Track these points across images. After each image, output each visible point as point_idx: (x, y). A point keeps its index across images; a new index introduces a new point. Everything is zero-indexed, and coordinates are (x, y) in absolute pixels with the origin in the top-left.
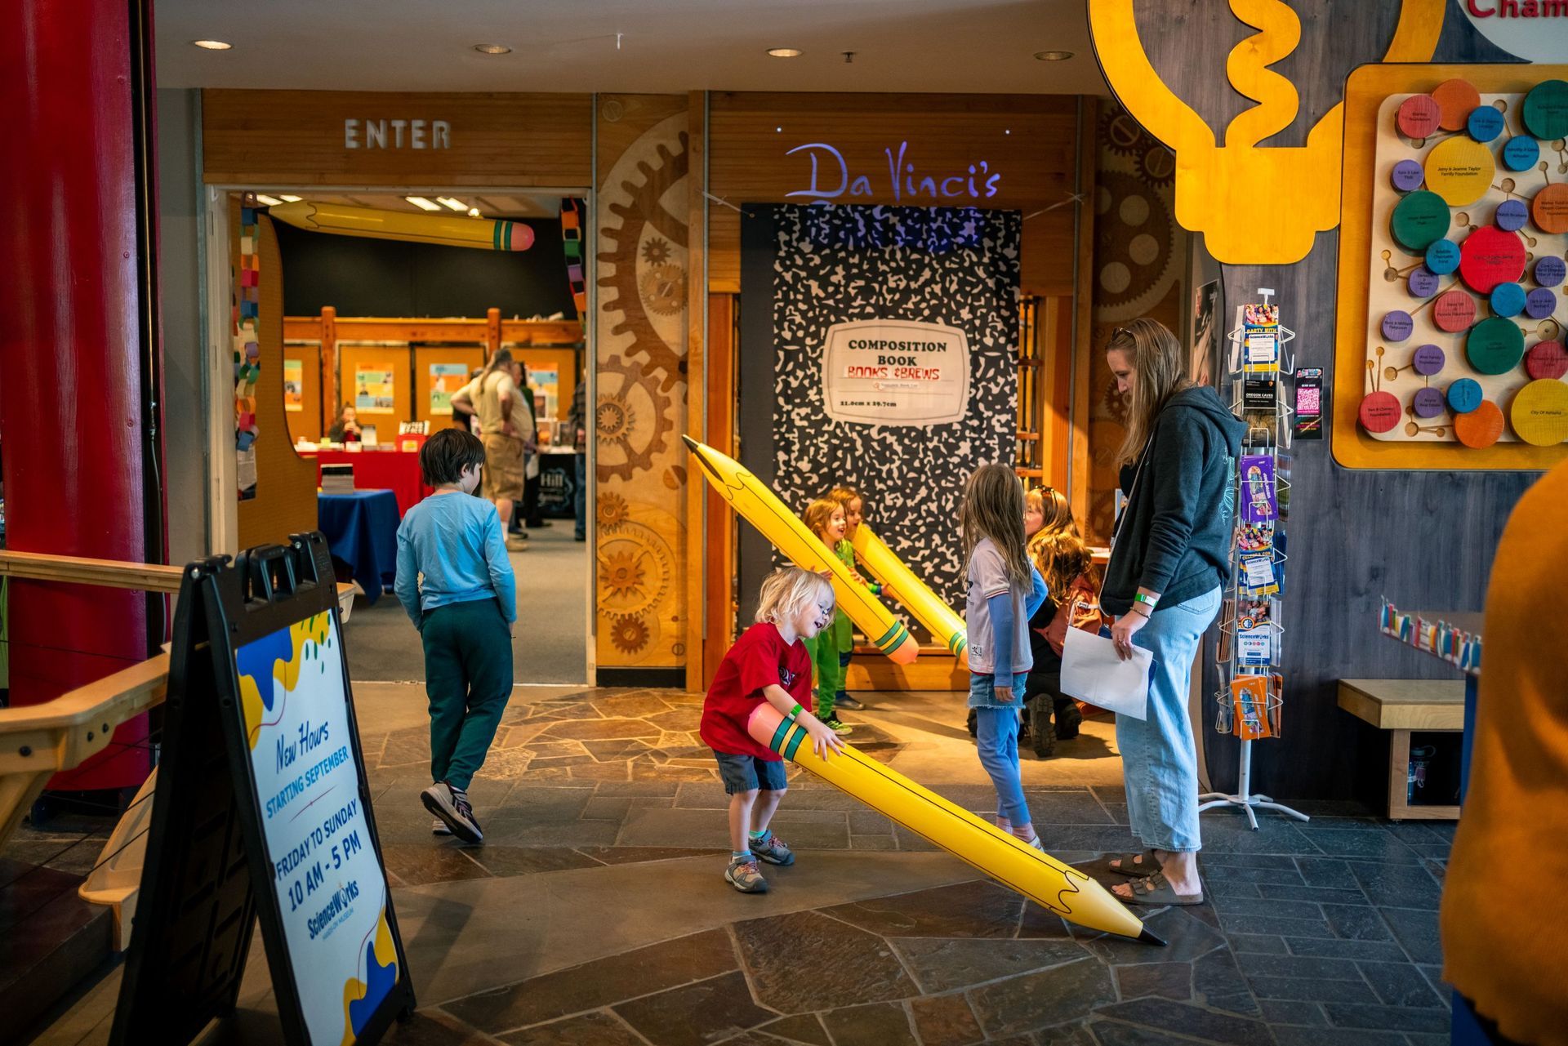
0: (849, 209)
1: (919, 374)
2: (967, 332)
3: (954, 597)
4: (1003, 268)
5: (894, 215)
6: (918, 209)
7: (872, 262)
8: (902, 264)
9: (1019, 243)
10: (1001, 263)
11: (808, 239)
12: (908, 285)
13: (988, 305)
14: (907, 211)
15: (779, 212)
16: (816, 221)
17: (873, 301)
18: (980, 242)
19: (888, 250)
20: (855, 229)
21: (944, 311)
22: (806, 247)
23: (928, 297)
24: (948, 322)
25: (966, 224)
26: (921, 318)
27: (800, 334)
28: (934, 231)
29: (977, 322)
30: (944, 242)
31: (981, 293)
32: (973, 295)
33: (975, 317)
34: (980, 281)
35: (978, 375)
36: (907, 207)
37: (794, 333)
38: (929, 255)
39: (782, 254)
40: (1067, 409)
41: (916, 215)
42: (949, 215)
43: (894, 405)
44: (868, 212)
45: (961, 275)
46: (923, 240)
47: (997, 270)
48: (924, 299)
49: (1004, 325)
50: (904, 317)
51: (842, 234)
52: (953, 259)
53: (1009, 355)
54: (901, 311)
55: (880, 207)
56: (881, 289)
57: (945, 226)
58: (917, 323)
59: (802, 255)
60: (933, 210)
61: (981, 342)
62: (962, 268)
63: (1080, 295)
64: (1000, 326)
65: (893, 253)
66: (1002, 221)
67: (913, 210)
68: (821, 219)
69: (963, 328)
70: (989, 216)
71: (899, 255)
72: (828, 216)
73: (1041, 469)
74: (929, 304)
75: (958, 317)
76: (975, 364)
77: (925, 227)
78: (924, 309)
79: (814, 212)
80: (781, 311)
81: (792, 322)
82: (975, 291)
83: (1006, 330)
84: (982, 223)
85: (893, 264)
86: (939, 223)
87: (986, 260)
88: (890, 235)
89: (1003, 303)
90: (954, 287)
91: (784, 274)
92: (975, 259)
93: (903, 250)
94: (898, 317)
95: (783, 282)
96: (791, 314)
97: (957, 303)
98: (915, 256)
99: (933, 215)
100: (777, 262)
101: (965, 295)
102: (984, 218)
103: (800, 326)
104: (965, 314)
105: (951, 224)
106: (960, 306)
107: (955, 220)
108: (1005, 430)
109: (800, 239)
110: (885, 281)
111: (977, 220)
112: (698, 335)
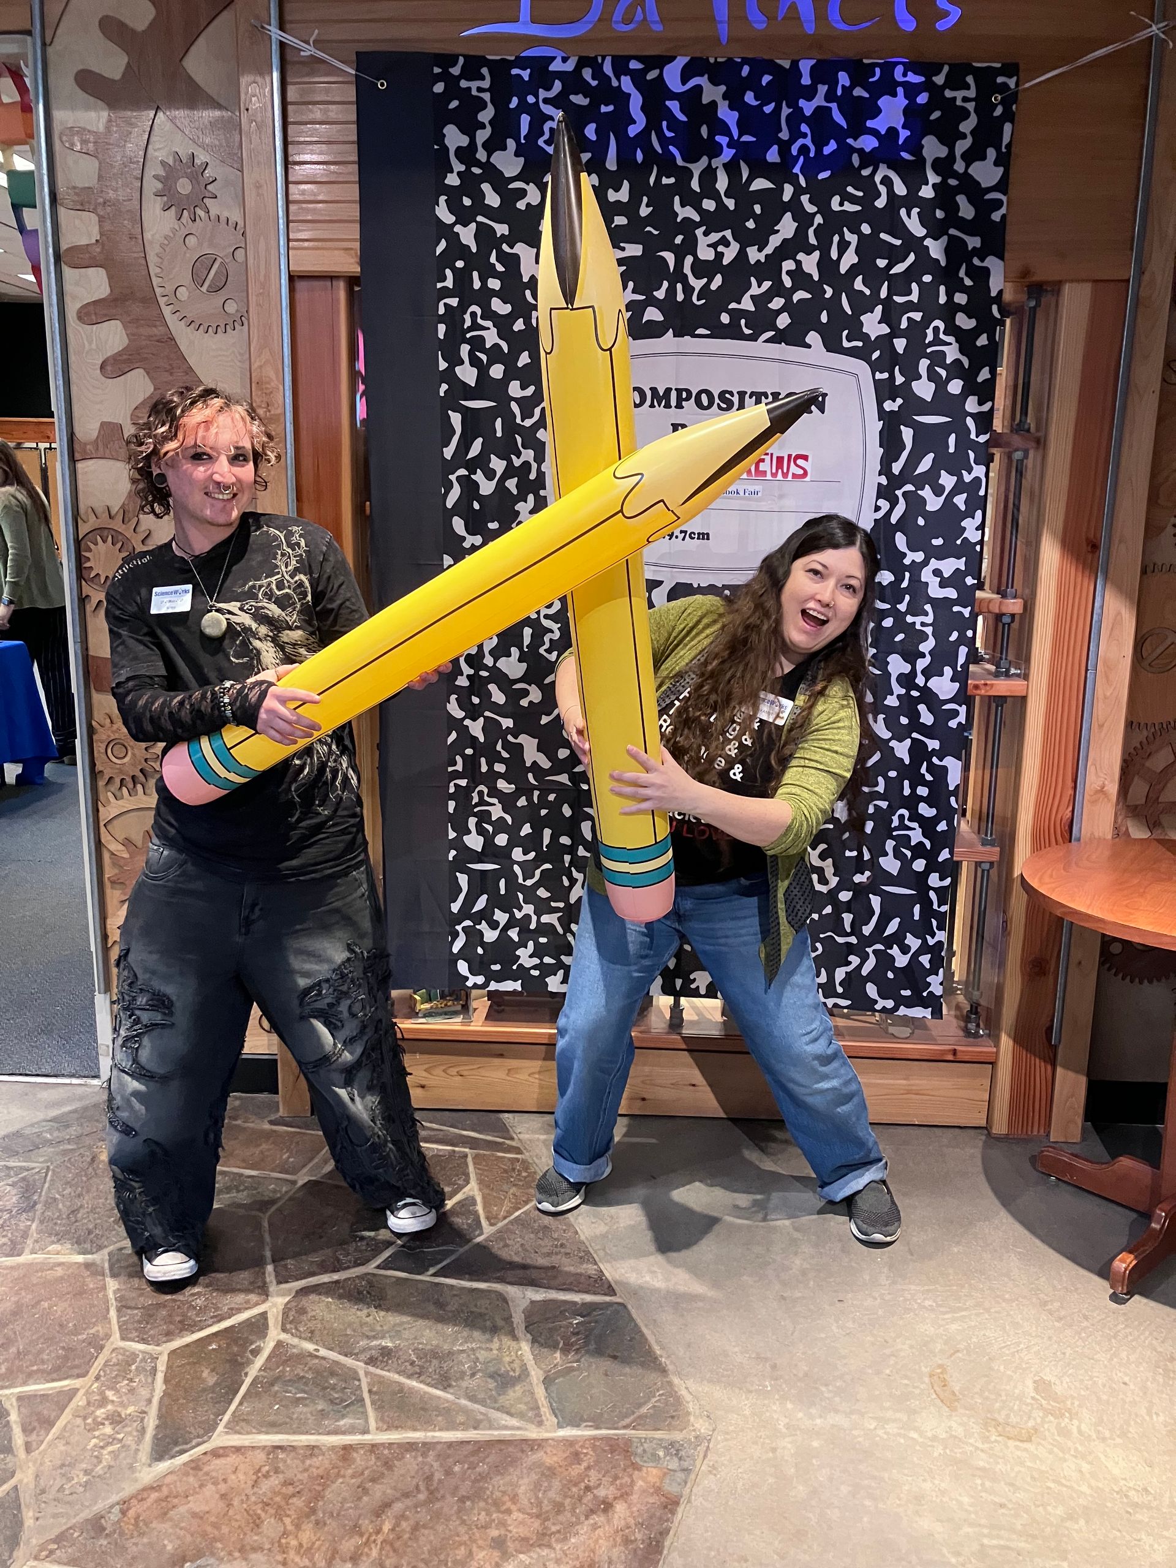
0: (608, 68)
1: (762, 467)
2: (875, 367)
3: (821, 941)
4: (967, 211)
5: (714, 82)
6: (770, 66)
7: (661, 199)
8: (730, 204)
9: (1009, 146)
10: (961, 199)
11: (511, 144)
12: (742, 255)
13: (927, 303)
14: (745, 71)
15: (445, 77)
16: (531, 99)
17: (660, 294)
18: (915, 147)
19: (697, 169)
20: (623, 118)
21: (824, 318)
22: (508, 163)
23: (788, 282)
24: (832, 345)
25: (884, 102)
26: (769, 334)
27: (497, 371)
28: (807, 120)
29: (900, 344)
30: (831, 147)
31: (911, 274)
32: (892, 279)
33: (895, 332)
34: (913, 244)
35: (896, 468)
36: (746, 61)
37: (483, 371)
38: (794, 181)
39: (453, 180)
40: (1094, 547)
41: (766, 79)
42: (844, 79)
43: (704, 536)
44: (652, 75)
45: (866, 229)
46: (780, 142)
47: (953, 218)
48: (778, 289)
49: (962, 351)
50: (732, 332)
51: (590, 131)
52: (850, 189)
53: (970, 422)
54: (725, 318)
55: (681, 61)
56: (679, 263)
57: (834, 106)
58: (761, 347)
59: (499, 182)
60: (805, 66)
61: (905, 391)
62: (869, 213)
63: (1146, 277)
64: (952, 353)
65: (709, 176)
66: (972, 93)
67: (760, 66)
68: (543, 94)
69: (867, 360)
70: (939, 80)
71: (722, 183)
72: (558, 86)
73: (1026, 677)
74: (788, 300)
75: (857, 332)
76: (890, 443)
77: (786, 111)
78: (778, 312)
79: (526, 74)
80: (453, 317)
81: (478, 344)
82: (899, 268)
83: (966, 362)
84: (922, 98)
85: (709, 205)
86: (819, 100)
87: (927, 192)
88: (704, 131)
89: (961, 298)
90: (850, 259)
91: (458, 228)
92: (900, 189)
93: (731, 168)
94: (719, 332)
95: (457, 248)
96: (475, 326)
97: (856, 298)
98: (760, 184)
99: (806, 81)
100: (443, 199)
101: (874, 278)
102: (928, 86)
103: (495, 355)
104: (873, 325)
105: (848, 103)
106: (863, 305)
107: (858, 92)
108: (952, 593)
109: (494, 145)
110: (690, 246)
111: (911, 91)
112: (270, 373)
